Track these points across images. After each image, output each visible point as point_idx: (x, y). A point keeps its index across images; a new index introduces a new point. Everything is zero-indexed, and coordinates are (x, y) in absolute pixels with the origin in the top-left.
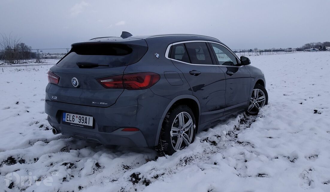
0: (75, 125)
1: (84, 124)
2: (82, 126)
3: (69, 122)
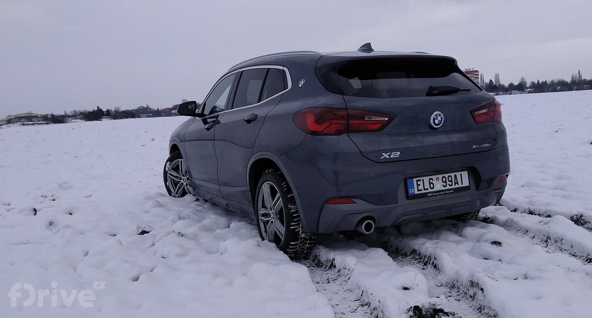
0: (436, 194)
1: (453, 187)
2: (451, 191)
3: (423, 191)
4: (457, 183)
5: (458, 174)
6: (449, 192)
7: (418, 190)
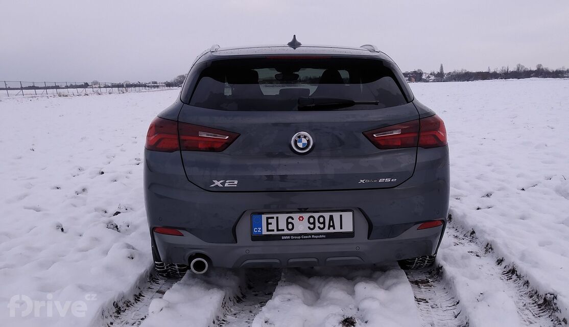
0: (296, 237)
1: (326, 230)
2: (321, 236)
3: (276, 232)
4: (333, 226)
5: (336, 216)
6: (317, 237)
7: (268, 230)
